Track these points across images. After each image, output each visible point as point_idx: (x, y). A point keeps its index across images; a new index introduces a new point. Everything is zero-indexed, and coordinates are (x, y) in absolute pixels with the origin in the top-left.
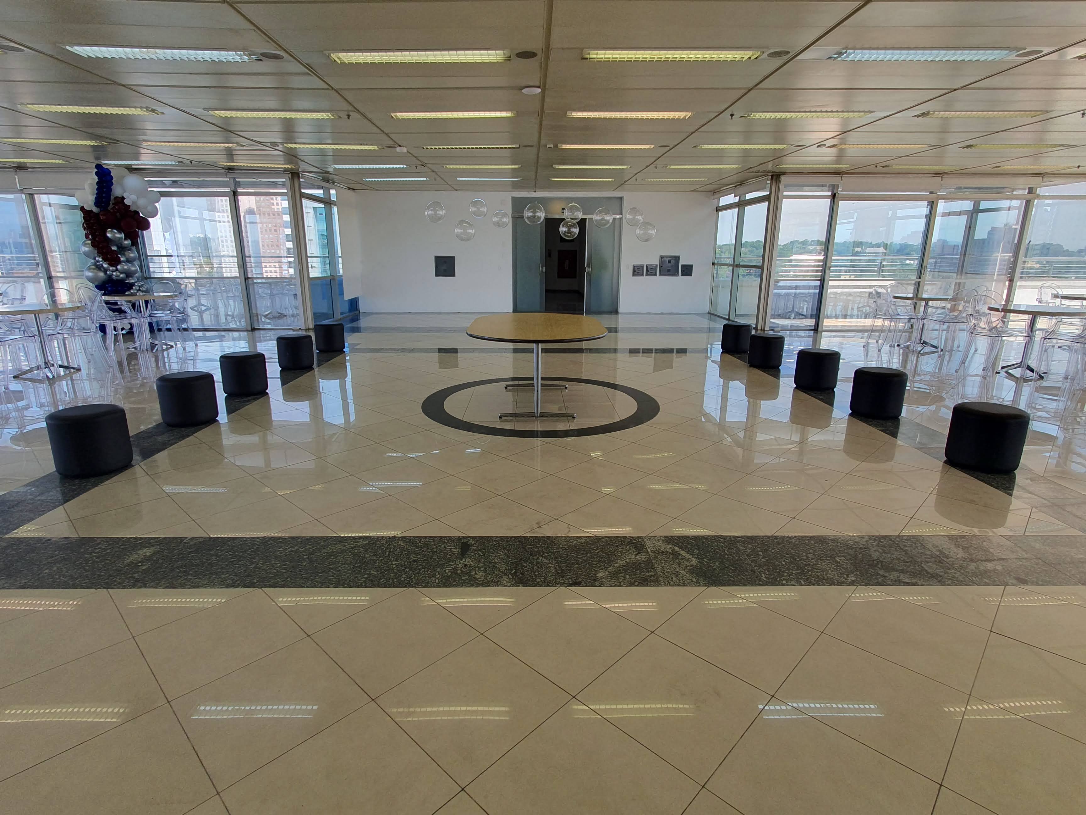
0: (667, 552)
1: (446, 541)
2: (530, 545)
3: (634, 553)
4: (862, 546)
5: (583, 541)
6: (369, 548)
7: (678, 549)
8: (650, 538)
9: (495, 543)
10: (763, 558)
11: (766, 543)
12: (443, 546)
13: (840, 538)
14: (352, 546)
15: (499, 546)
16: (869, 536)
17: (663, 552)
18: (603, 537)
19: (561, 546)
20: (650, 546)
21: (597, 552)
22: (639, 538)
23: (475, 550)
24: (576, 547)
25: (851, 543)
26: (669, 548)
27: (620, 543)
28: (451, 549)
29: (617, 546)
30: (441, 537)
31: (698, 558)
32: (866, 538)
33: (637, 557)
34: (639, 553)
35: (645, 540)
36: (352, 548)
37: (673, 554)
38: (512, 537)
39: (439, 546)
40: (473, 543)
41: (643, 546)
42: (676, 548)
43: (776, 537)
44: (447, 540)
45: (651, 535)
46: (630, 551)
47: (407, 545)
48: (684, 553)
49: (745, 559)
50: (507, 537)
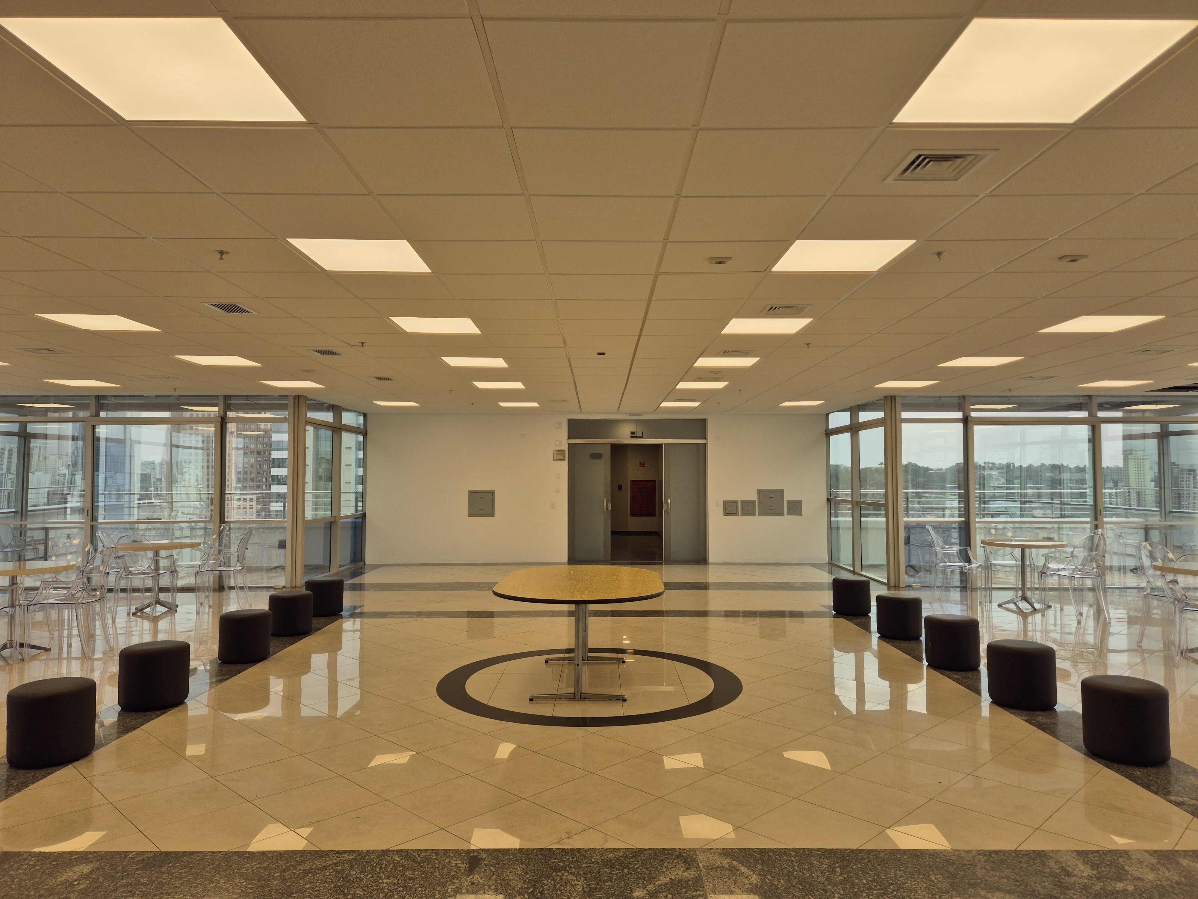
0: (723, 867)
1: (451, 855)
2: (555, 859)
3: (682, 869)
4: (966, 862)
5: (621, 854)
6: (356, 864)
7: (737, 863)
8: (704, 851)
9: (511, 857)
10: (840, 875)
11: (847, 858)
12: (447, 861)
13: (941, 852)
14: (335, 861)
15: (516, 860)
16: (979, 851)
17: (717, 868)
18: (646, 850)
19: (593, 860)
20: (702, 860)
21: (636, 867)
22: (690, 850)
23: (487, 866)
24: (611, 861)
25: (953, 858)
26: (726, 862)
27: (666, 856)
28: (456, 864)
29: (662, 860)
30: (446, 851)
31: (760, 875)
32: (974, 853)
33: (684, 874)
34: (688, 868)
35: (698, 853)
36: (335, 864)
37: (729, 870)
38: (534, 849)
39: (443, 860)
40: (485, 856)
41: (694, 861)
42: (735, 863)
43: (861, 851)
44: (453, 853)
45: (706, 847)
46: (678, 866)
47: (402, 859)
48: (743, 869)
49: (818, 877)
50: (528, 850)
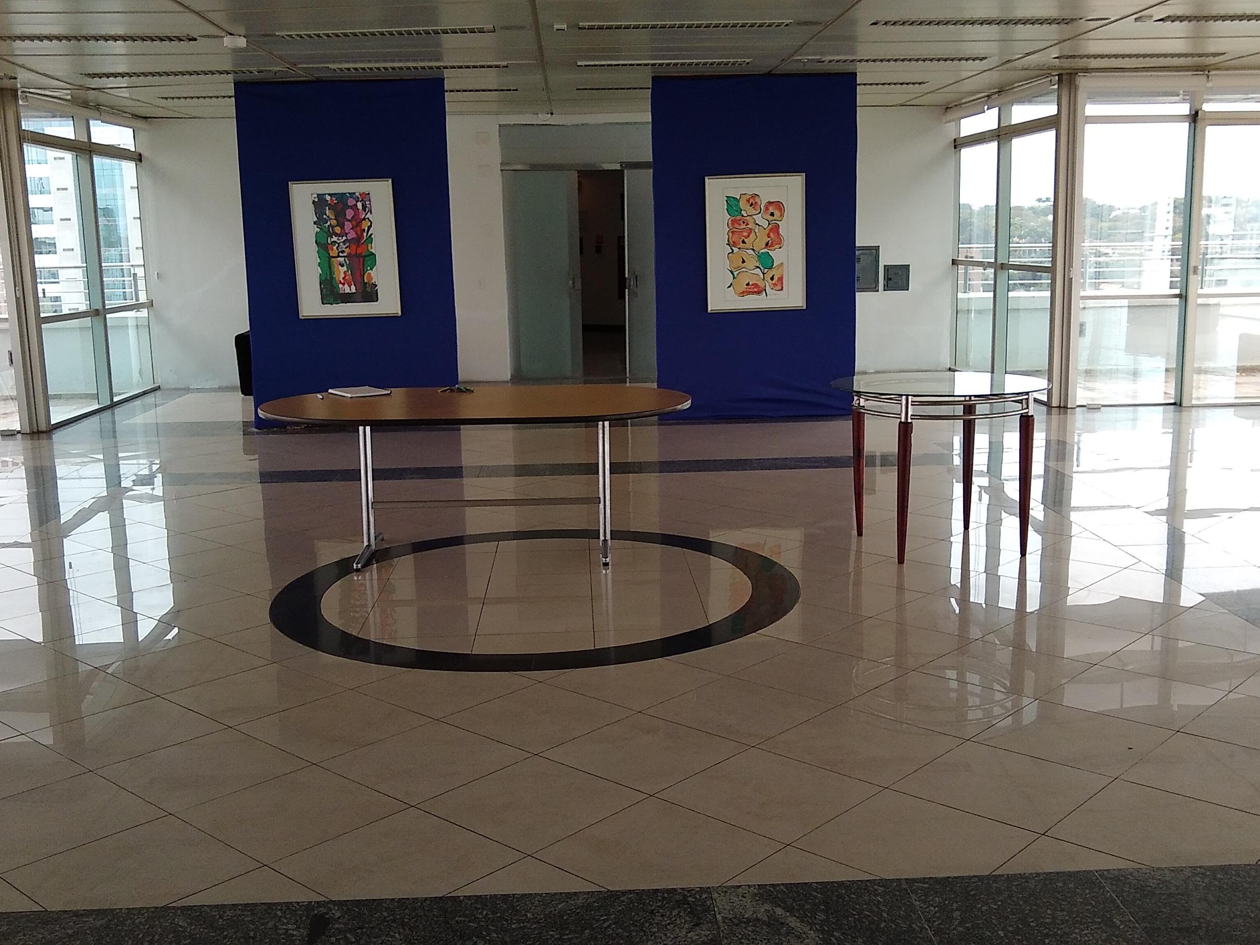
0: (758, 920)
1: (279, 913)
2: (463, 916)
3: (687, 926)
4: (1173, 890)
5: (580, 902)
6: (108, 935)
7: (783, 912)
8: (726, 890)
9: (385, 914)
10: (960, 924)
11: (972, 893)
12: (270, 925)
13: (1131, 874)
14: (70, 932)
15: (394, 921)
16: (1195, 868)
17: (748, 920)
18: (624, 893)
19: (529, 915)
20: (722, 906)
21: (605, 925)
22: (702, 890)
23: (340, 931)
24: (561, 917)
25: (1152, 883)
26: (763, 910)
27: (658, 904)
28: (287, 930)
29: (652, 912)
30: (270, 905)
31: (822, 931)
32: (1187, 873)
33: (689, 935)
34: (697, 925)
35: (715, 895)
36: (69, 936)
37: (769, 925)
38: (426, 899)
39: (263, 924)
40: (338, 914)
41: (707, 910)
42: (779, 911)
43: (997, 878)
44: (281, 910)
45: (729, 884)
46: (678, 922)
47: (191, 924)
48: (793, 922)
49: (922, 928)
50: (415, 900)
